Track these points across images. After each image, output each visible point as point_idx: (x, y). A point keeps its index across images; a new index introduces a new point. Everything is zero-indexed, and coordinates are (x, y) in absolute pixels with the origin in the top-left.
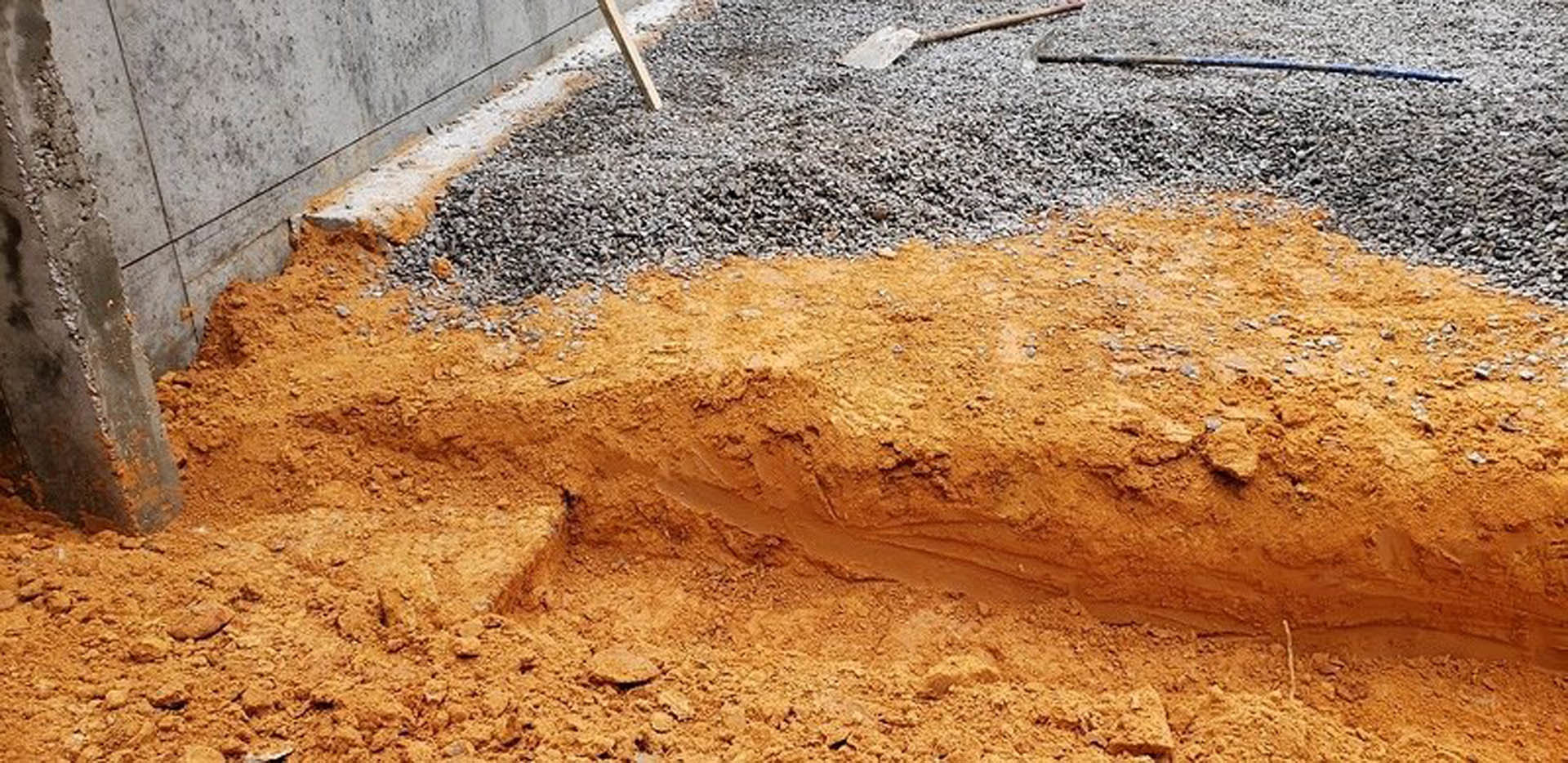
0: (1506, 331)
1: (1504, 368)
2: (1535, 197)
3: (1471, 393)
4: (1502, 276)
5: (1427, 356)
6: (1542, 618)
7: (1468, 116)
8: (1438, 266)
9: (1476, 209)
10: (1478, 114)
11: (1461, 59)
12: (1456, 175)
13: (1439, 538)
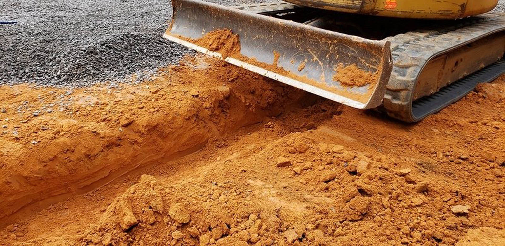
0: (44, 99)
1: (43, 111)
2: (44, 56)
3: (33, 122)
4: (41, 82)
5: (18, 115)
6: (72, 181)
7: (20, 34)
8: (21, 84)
9: (28, 63)
10: (23, 33)
11: (17, 16)
12: (19, 53)
13: (31, 172)
